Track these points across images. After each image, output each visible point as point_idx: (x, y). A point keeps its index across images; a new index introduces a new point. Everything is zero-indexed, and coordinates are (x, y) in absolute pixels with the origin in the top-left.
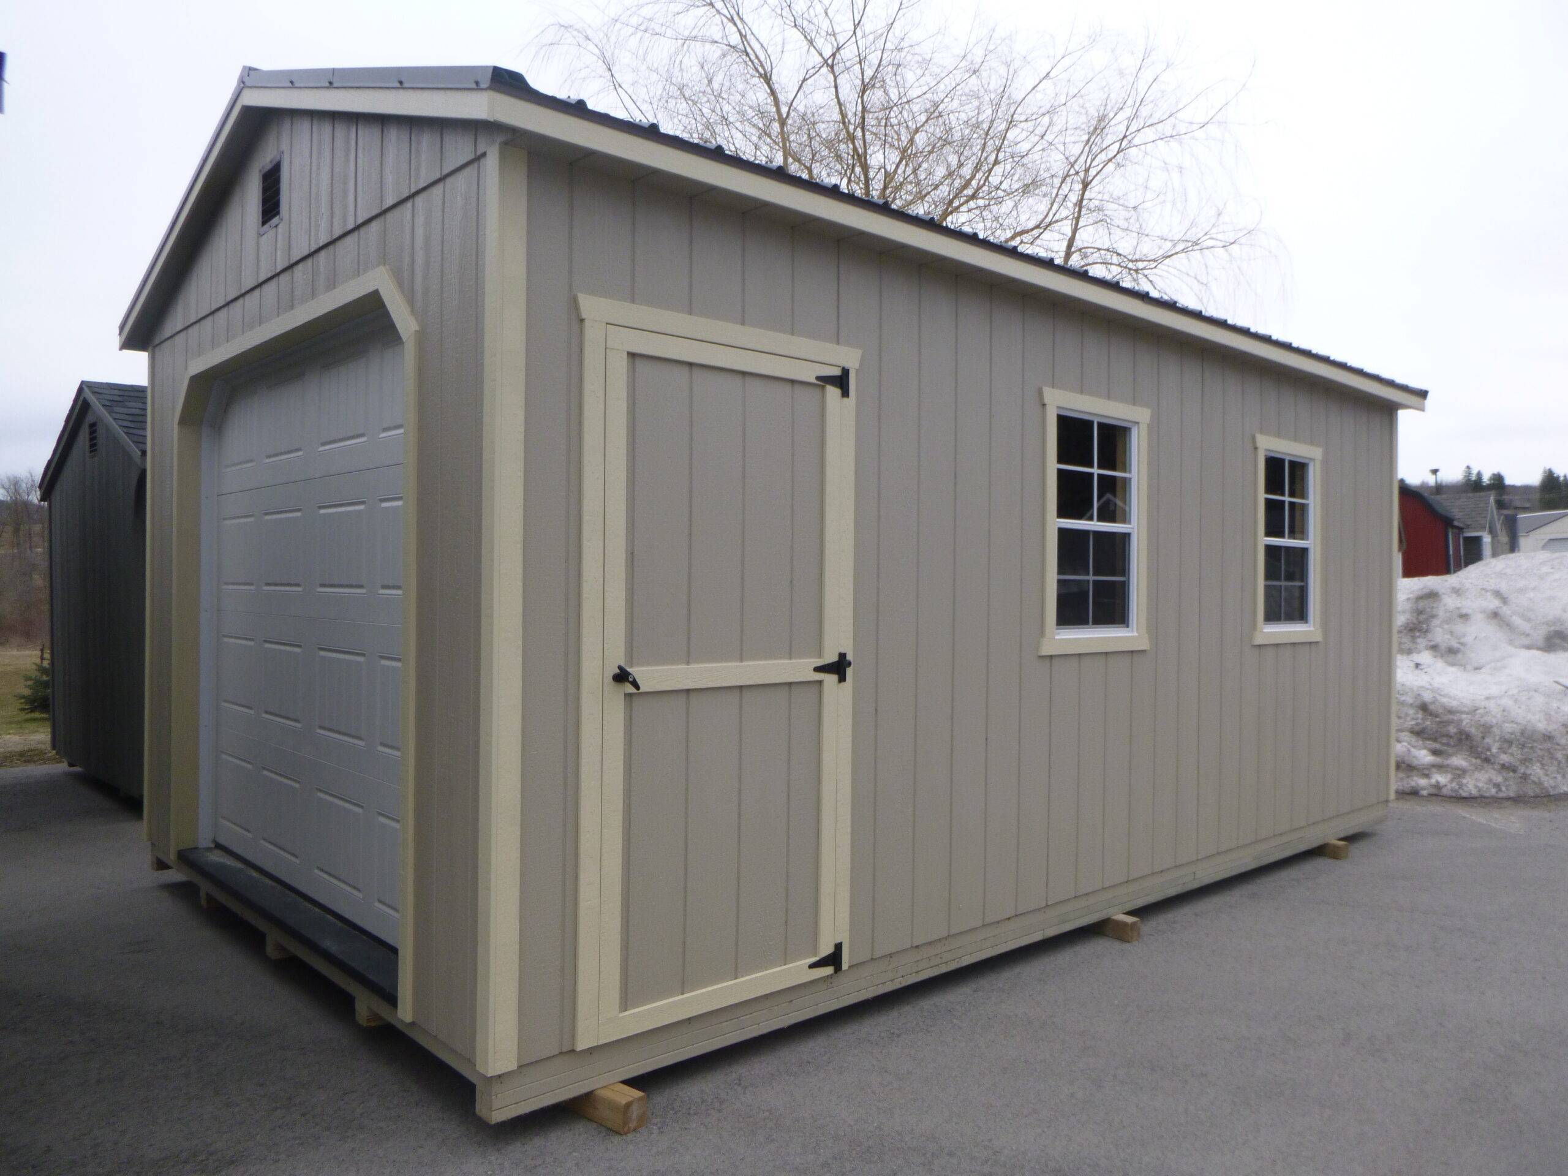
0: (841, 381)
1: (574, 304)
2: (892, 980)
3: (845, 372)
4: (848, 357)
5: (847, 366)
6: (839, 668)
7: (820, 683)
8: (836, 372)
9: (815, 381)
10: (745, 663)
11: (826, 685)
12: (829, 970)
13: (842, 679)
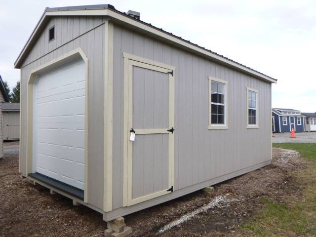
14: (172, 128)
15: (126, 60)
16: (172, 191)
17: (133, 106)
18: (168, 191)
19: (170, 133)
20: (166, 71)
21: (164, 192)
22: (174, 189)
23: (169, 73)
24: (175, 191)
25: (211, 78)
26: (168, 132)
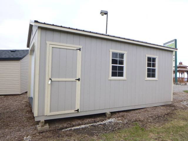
1: (46, 42)
3: (80, 48)
6: (79, 80)
13: (79, 81)
14: (79, 78)
15: (48, 45)
16: (78, 112)
17: (52, 67)
19: (78, 81)
22: (79, 110)
23: (77, 49)
24: (80, 112)
25: (112, 51)
26: (76, 80)
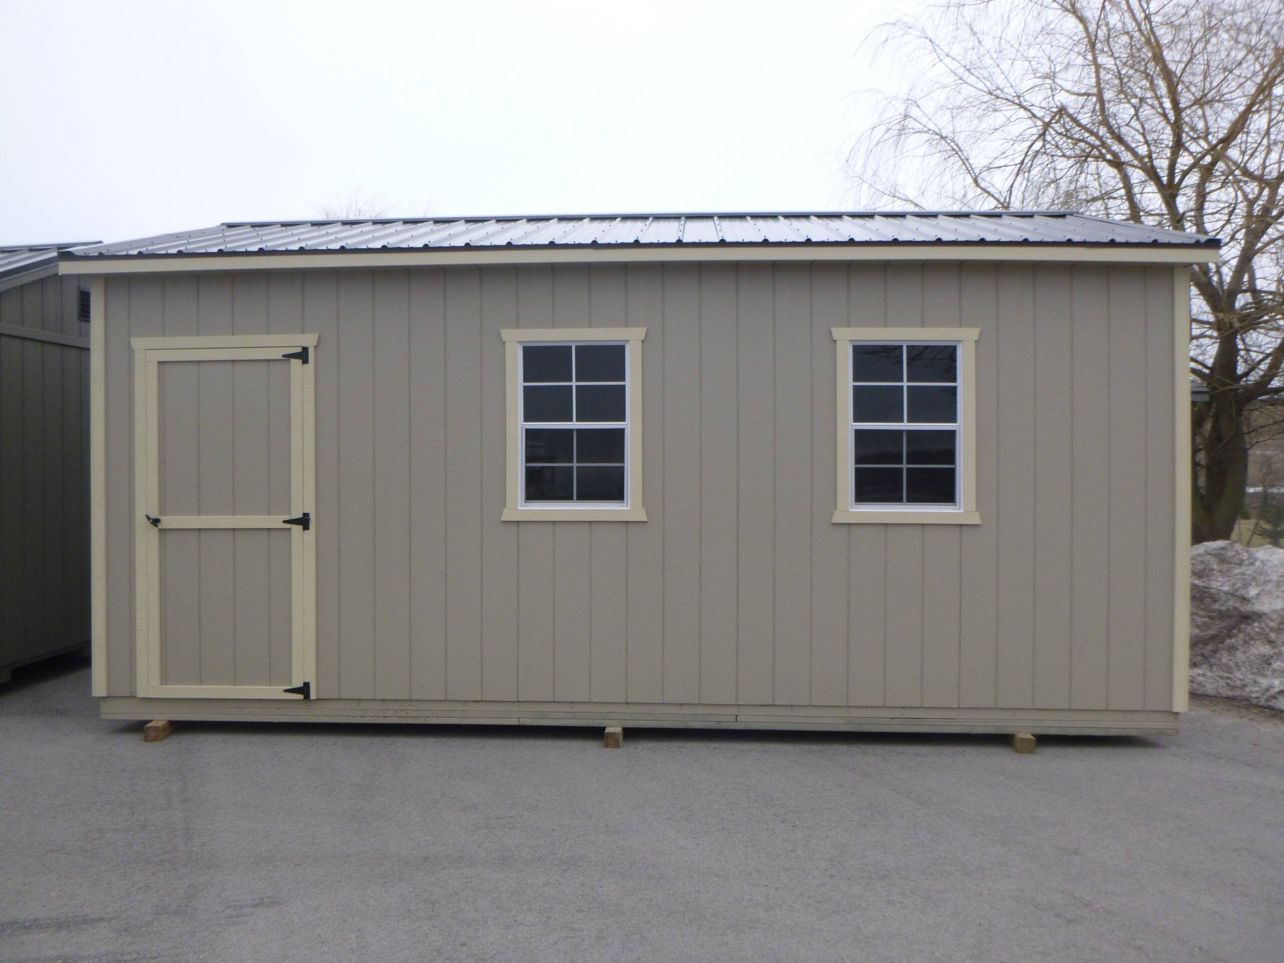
0: (303, 356)
2: (362, 717)
4: (309, 340)
5: (305, 345)
7: (290, 529)
8: (299, 350)
9: (281, 358)
10: (236, 517)
11: (293, 531)
12: (300, 697)
18: (286, 691)
20: (277, 354)
21: (276, 692)
